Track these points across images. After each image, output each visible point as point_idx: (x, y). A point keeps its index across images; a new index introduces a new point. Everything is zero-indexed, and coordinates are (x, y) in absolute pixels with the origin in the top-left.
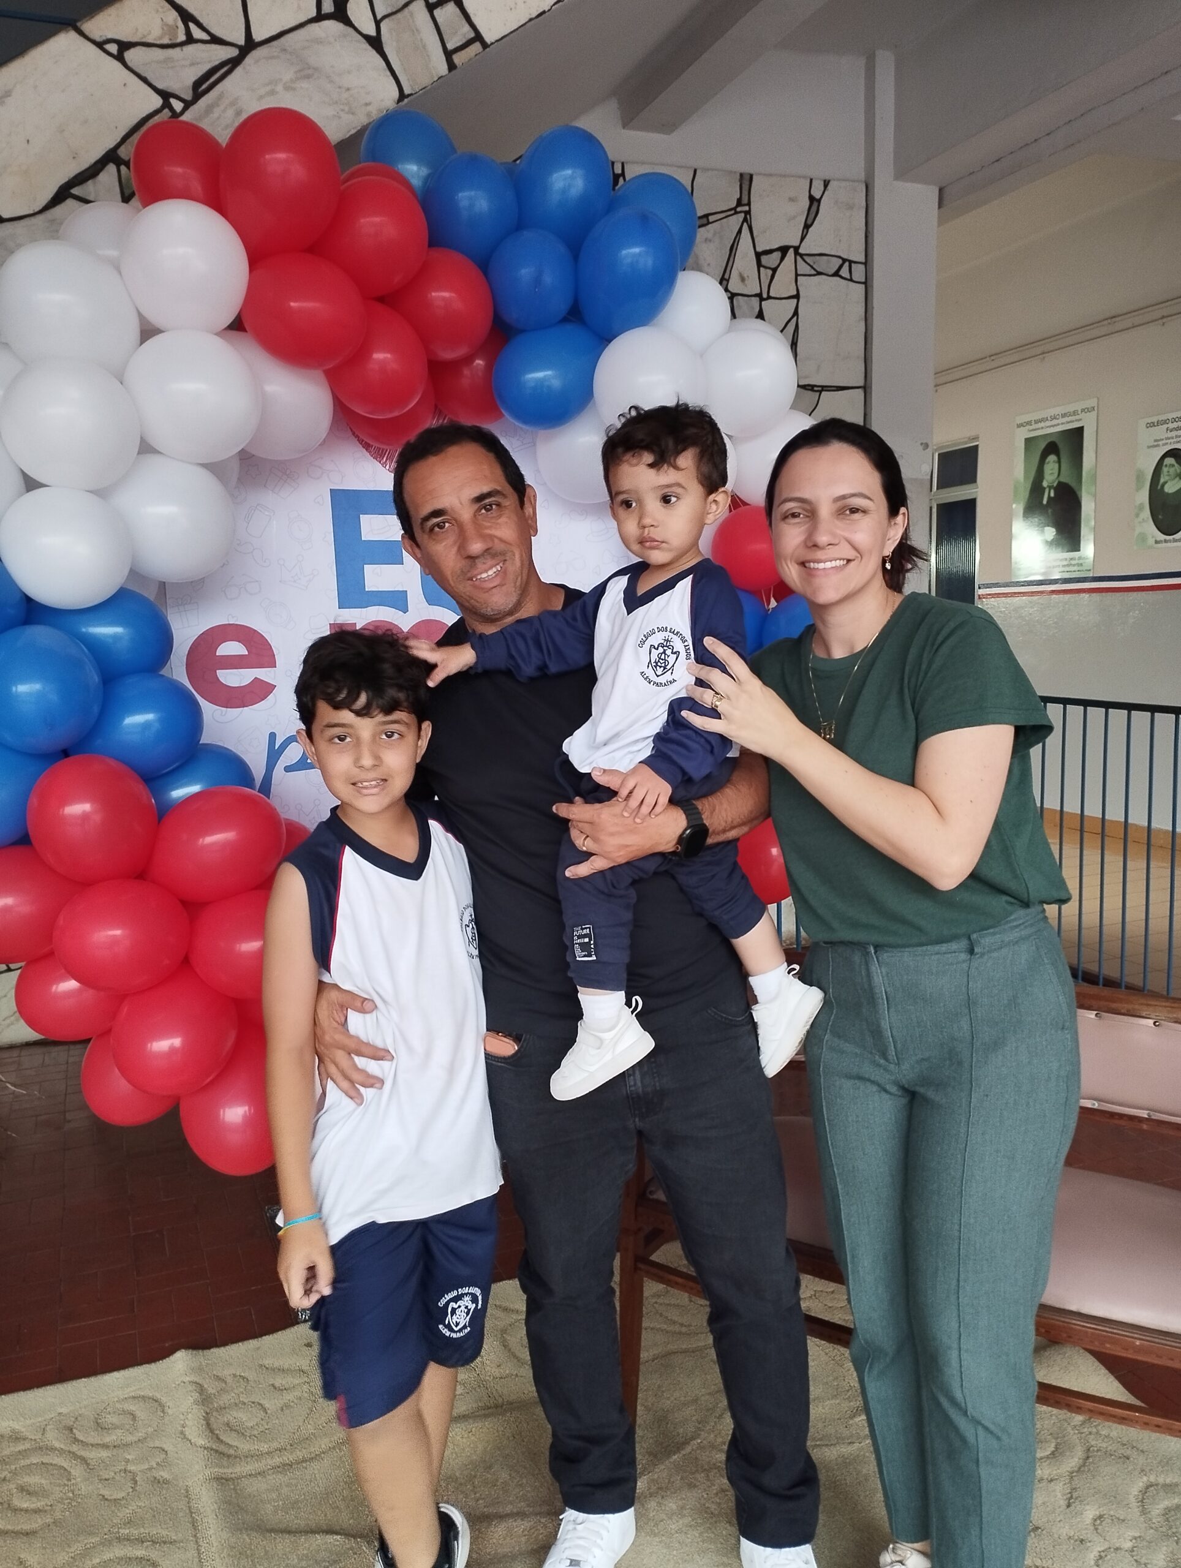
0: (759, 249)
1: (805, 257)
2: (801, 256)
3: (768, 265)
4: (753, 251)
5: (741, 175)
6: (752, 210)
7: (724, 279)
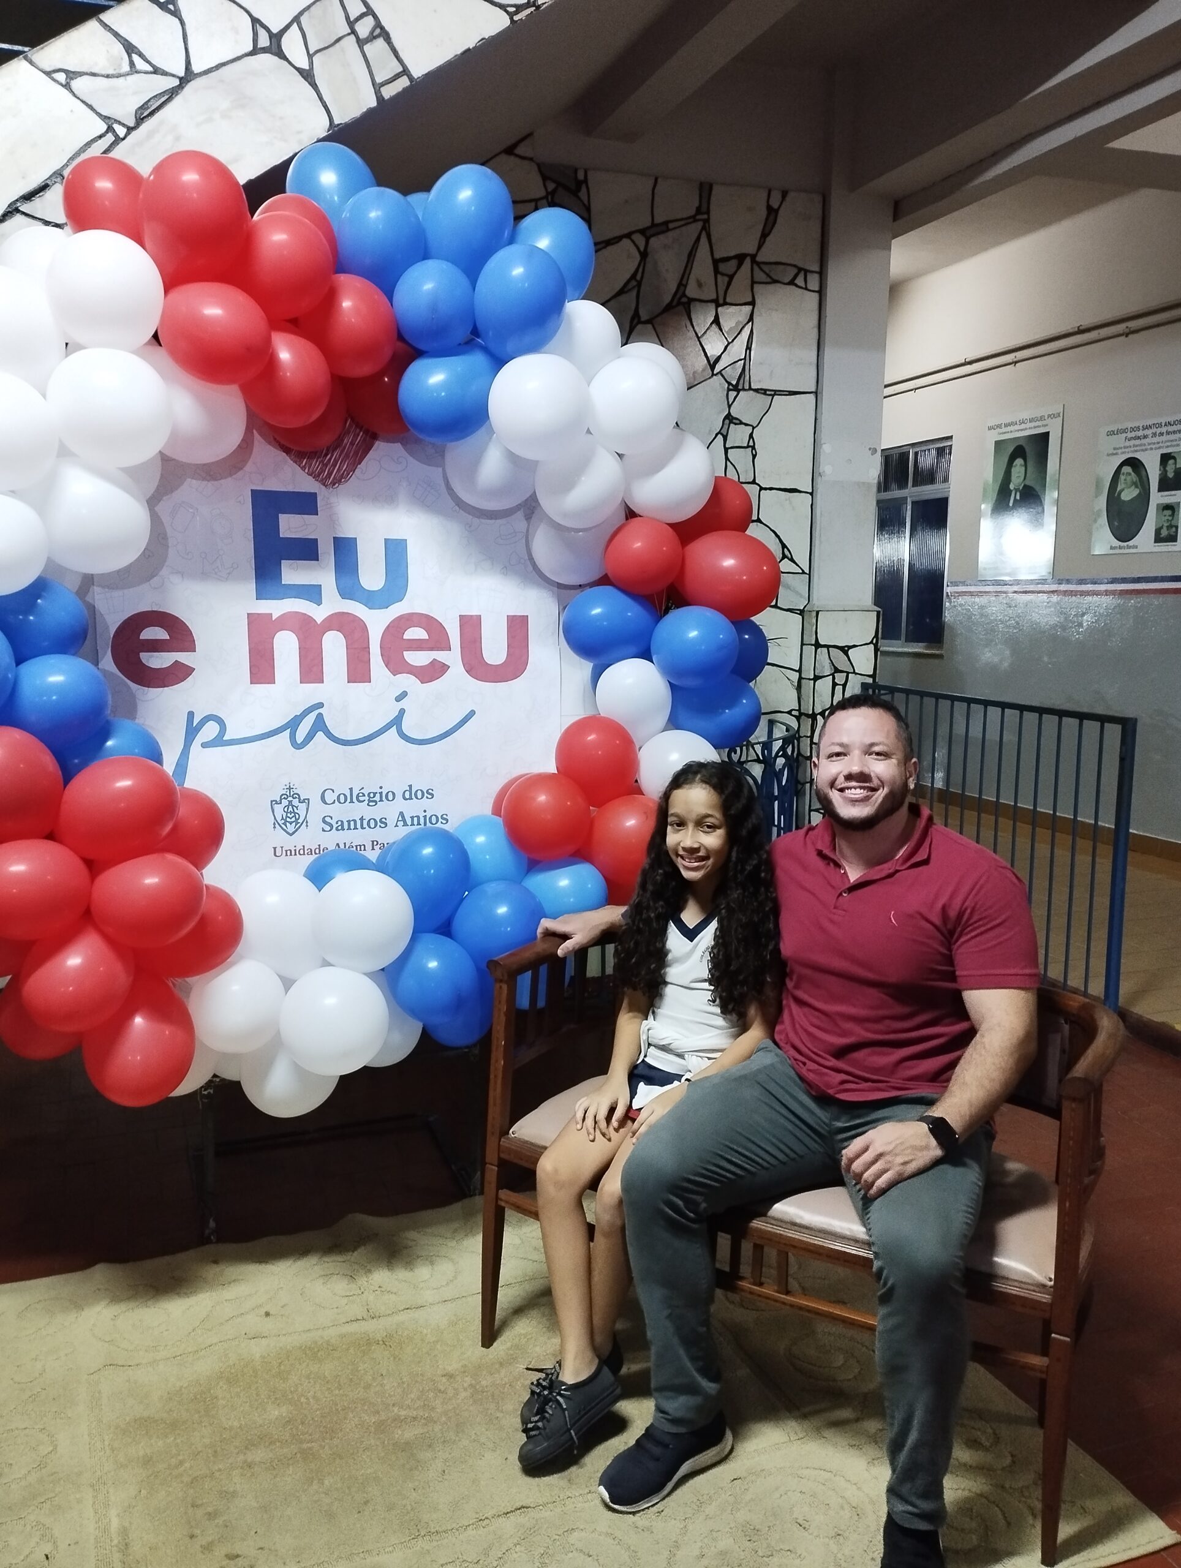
0: (717, 256)
1: (762, 266)
2: (758, 264)
3: (724, 272)
4: (710, 257)
5: (701, 185)
6: (711, 217)
7: (682, 284)
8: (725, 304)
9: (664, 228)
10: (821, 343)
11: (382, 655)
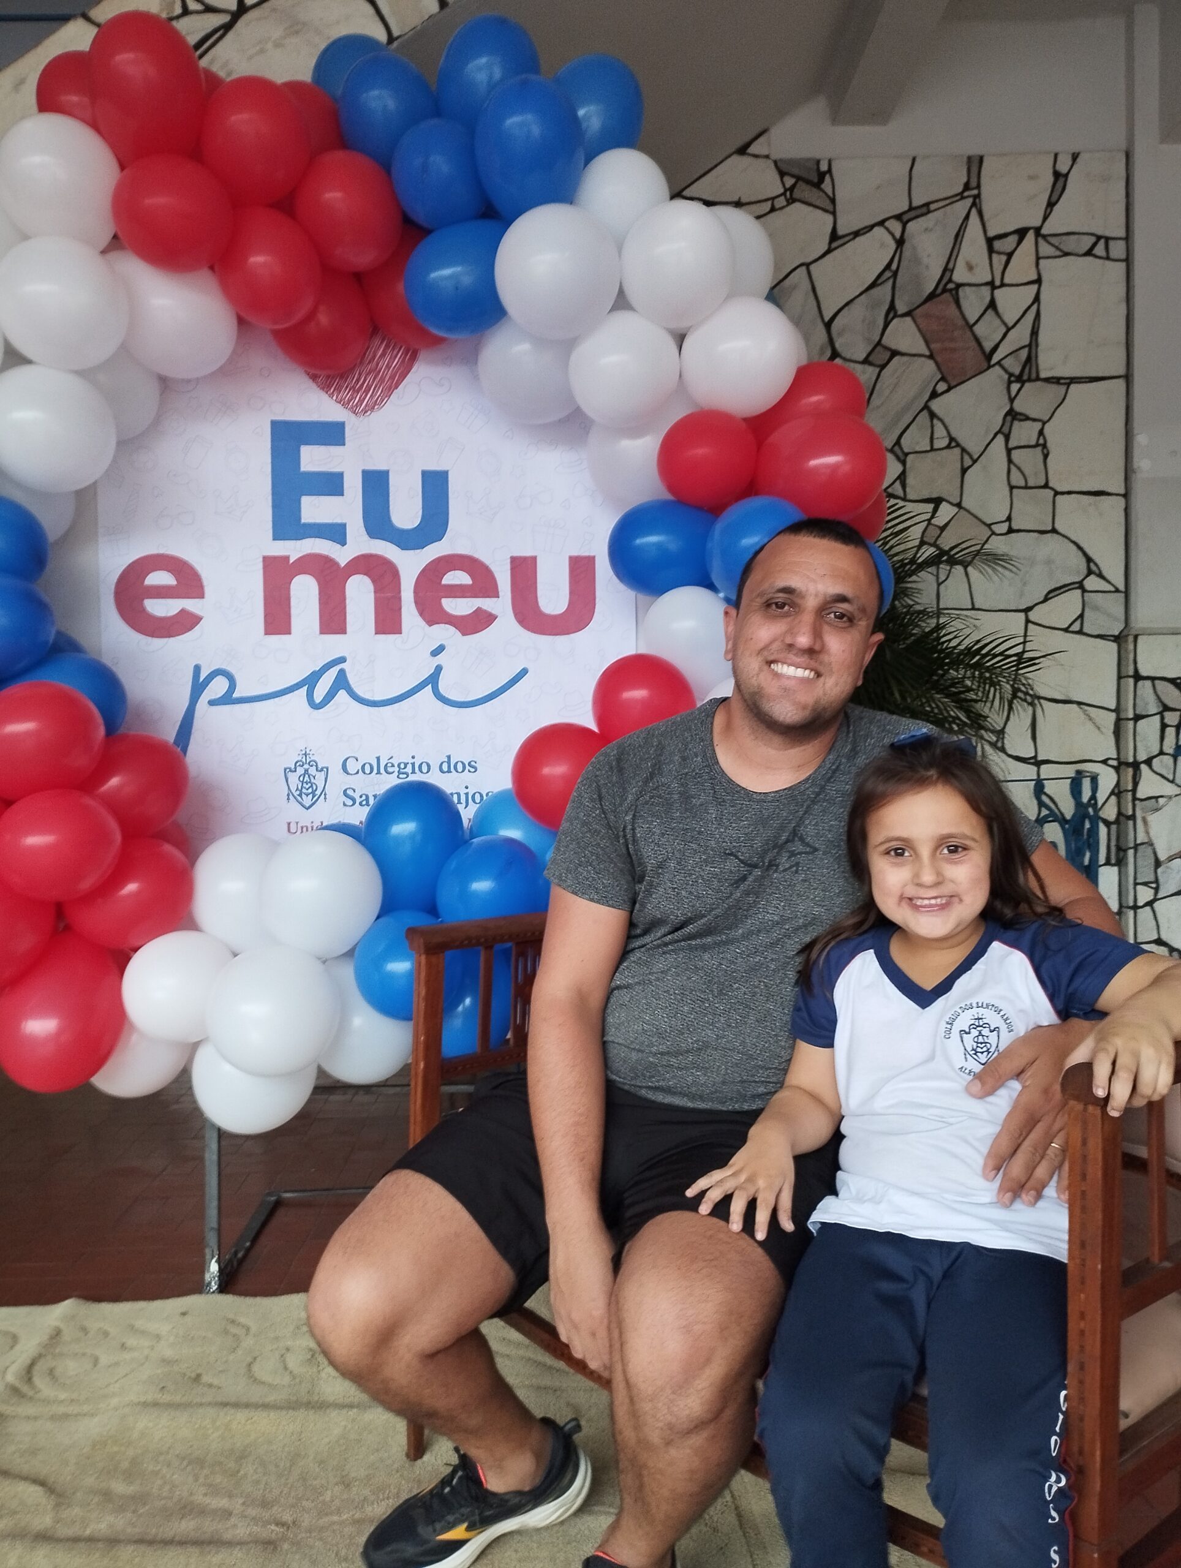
0: (991, 234)
1: (1050, 239)
2: (1044, 237)
3: (1002, 249)
4: (982, 236)
5: (969, 158)
6: (982, 192)
7: (948, 269)
8: (1003, 285)
9: (924, 210)
11: (416, 603)
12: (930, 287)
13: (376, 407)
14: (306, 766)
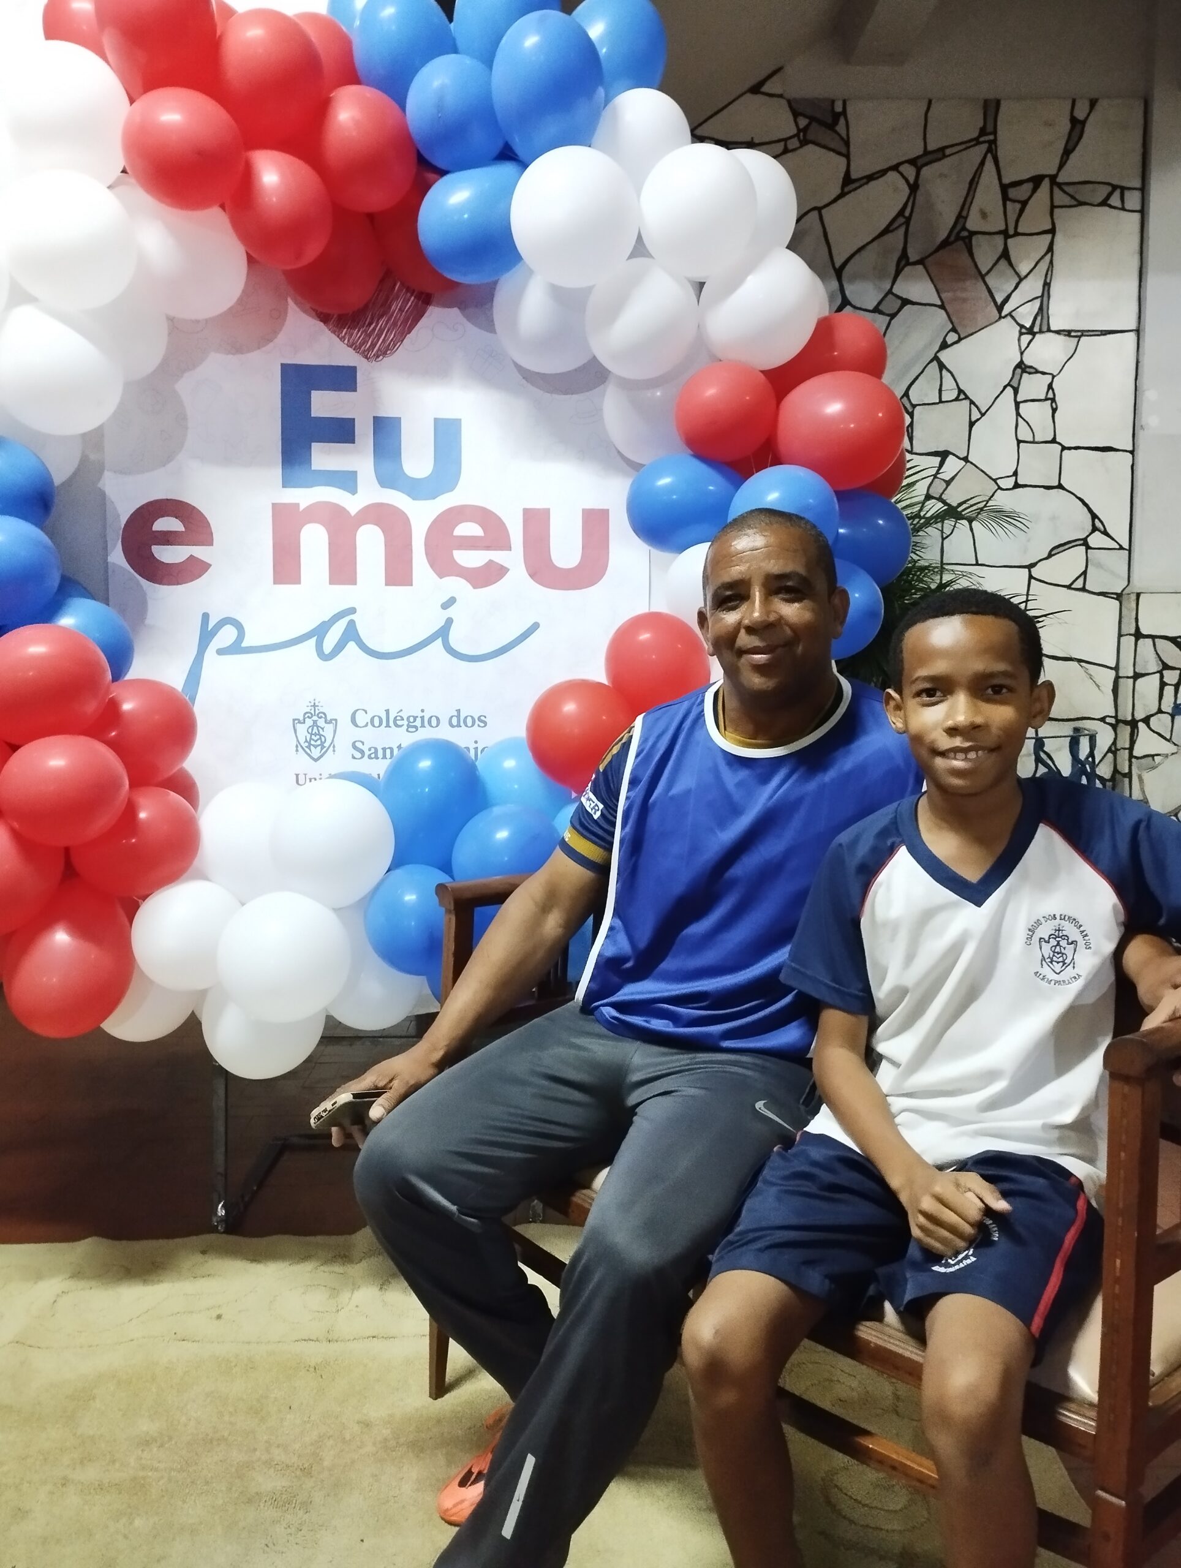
0: (1006, 181)
1: (1064, 187)
2: (1060, 186)
3: (1016, 199)
4: (996, 182)
6: (998, 138)
7: (961, 217)
8: (1017, 234)
9: (940, 155)
10: (1144, 270)
11: (427, 554)
12: (943, 235)
13: (388, 352)
14: (315, 718)
